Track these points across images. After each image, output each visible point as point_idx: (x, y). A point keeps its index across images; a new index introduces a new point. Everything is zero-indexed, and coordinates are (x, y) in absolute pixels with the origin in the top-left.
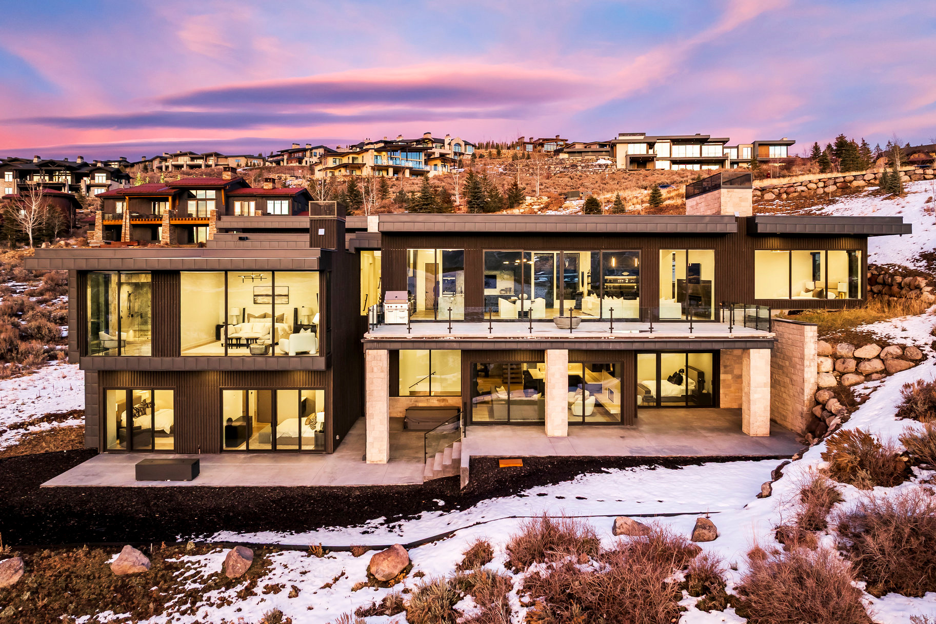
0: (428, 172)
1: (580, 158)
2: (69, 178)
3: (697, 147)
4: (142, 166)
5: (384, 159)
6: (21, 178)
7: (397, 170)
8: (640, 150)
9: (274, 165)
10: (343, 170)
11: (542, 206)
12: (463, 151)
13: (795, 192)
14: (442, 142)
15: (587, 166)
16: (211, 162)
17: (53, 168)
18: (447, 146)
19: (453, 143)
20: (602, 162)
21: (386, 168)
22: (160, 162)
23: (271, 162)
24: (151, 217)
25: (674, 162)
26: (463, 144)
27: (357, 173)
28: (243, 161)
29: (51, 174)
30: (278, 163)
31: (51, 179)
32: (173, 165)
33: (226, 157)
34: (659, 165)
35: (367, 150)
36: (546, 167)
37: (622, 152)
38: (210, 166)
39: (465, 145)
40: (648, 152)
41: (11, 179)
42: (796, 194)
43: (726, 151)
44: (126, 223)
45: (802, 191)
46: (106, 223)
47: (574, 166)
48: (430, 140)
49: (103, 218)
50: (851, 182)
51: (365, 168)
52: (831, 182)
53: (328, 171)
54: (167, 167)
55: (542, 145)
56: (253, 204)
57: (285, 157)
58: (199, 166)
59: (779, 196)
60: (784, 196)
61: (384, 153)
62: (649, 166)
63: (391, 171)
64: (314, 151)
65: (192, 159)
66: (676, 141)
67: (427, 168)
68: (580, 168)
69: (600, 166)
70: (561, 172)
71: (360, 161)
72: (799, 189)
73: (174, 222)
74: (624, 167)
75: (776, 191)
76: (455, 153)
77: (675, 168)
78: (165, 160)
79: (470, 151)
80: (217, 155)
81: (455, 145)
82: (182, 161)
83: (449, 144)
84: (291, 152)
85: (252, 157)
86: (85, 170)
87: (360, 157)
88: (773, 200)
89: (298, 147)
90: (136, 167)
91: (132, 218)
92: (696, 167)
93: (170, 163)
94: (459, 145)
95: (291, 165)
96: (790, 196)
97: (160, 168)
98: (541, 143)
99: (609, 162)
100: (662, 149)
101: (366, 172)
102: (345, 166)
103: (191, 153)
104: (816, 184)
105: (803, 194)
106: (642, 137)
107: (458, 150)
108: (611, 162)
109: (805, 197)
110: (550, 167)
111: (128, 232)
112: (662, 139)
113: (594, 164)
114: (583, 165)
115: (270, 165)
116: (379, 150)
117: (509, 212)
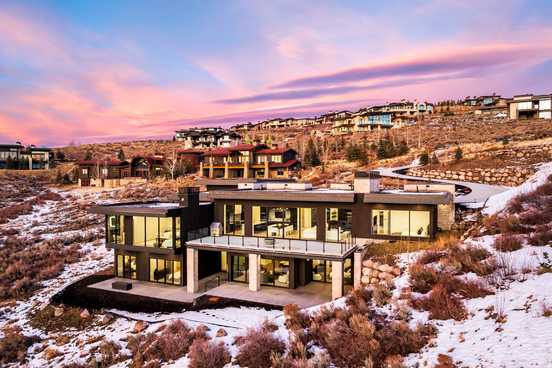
0: (393, 126)
1: (489, 113)
2: (213, 139)
4: (257, 126)
5: (366, 121)
6: (194, 140)
7: (373, 126)
8: (527, 106)
9: (319, 123)
10: (343, 128)
11: (420, 153)
12: (425, 109)
13: (535, 152)
14: (412, 104)
15: (489, 119)
16: (289, 123)
17: (206, 134)
18: (415, 107)
19: (418, 105)
20: (500, 115)
21: (366, 126)
22: (265, 124)
23: (318, 122)
24: (222, 165)
26: (425, 105)
27: (351, 129)
28: (304, 122)
29: (206, 137)
30: (321, 122)
31: (206, 140)
32: (271, 126)
33: (297, 120)
34: (541, 115)
35: (355, 116)
36: (463, 120)
37: (513, 108)
38: (288, 125)
39: (426, 105)
40: (533, 107)
41: (190, 140)
42: (535, 154)
44: (211, 167)
46: (204, 168)
47: (481, 119)
48: (404, 104)
49: (203, 165)
51: (355, 126)
53: (336, 129)
54: (268, 127)
55: (482, 100)
56: (266, 157)
57: (324, 119)
58: (283, 126)
59: (525, 155)
60: (528, 155)
61: (366, 117)
62: (535, 116)
63: (369, 127)
64: (339, 114)
65: (280, 122)
67: (393, 124)
68: (484, 120)
69: (498, 118)
70: (472, 123)
71: (352, 123)
72: (537, 150)
73: (230, 168)
74: (515, 118)
75: (524, 151)
76: (420, 111)
78: (267, 123)
79: (430, 108)
80: (292, 119)
81: (420, 106)
82: (276, 123)
83: (416, 106)
84: (328, 116)
85: (309, 119)
86: (220, 135)
87: (352, 120)
88: (521, 157)
89: (331, 113)
90: (255, 127)
91: (214, 165)
93: (270, 124)
94: (423, 105)
95: (327, 123)
96: (531, 155)
97: (265, 127)
98: (479, 100)
99: (505, 115)
100: (545, 104)
101: (356, 128)
102: (344, 126)
103: (279, 119)
104: (548, 147)
105: (539, 154)
106: (530, 98)
107: (422, 109)
109: (539, 156)
110: (465, 121)
111: (212, 172)
112: (545, 97)
113: (494, 117)
114: (487, 118)
115: (317, 124)
116: (362, 116)
117: (399, 158)
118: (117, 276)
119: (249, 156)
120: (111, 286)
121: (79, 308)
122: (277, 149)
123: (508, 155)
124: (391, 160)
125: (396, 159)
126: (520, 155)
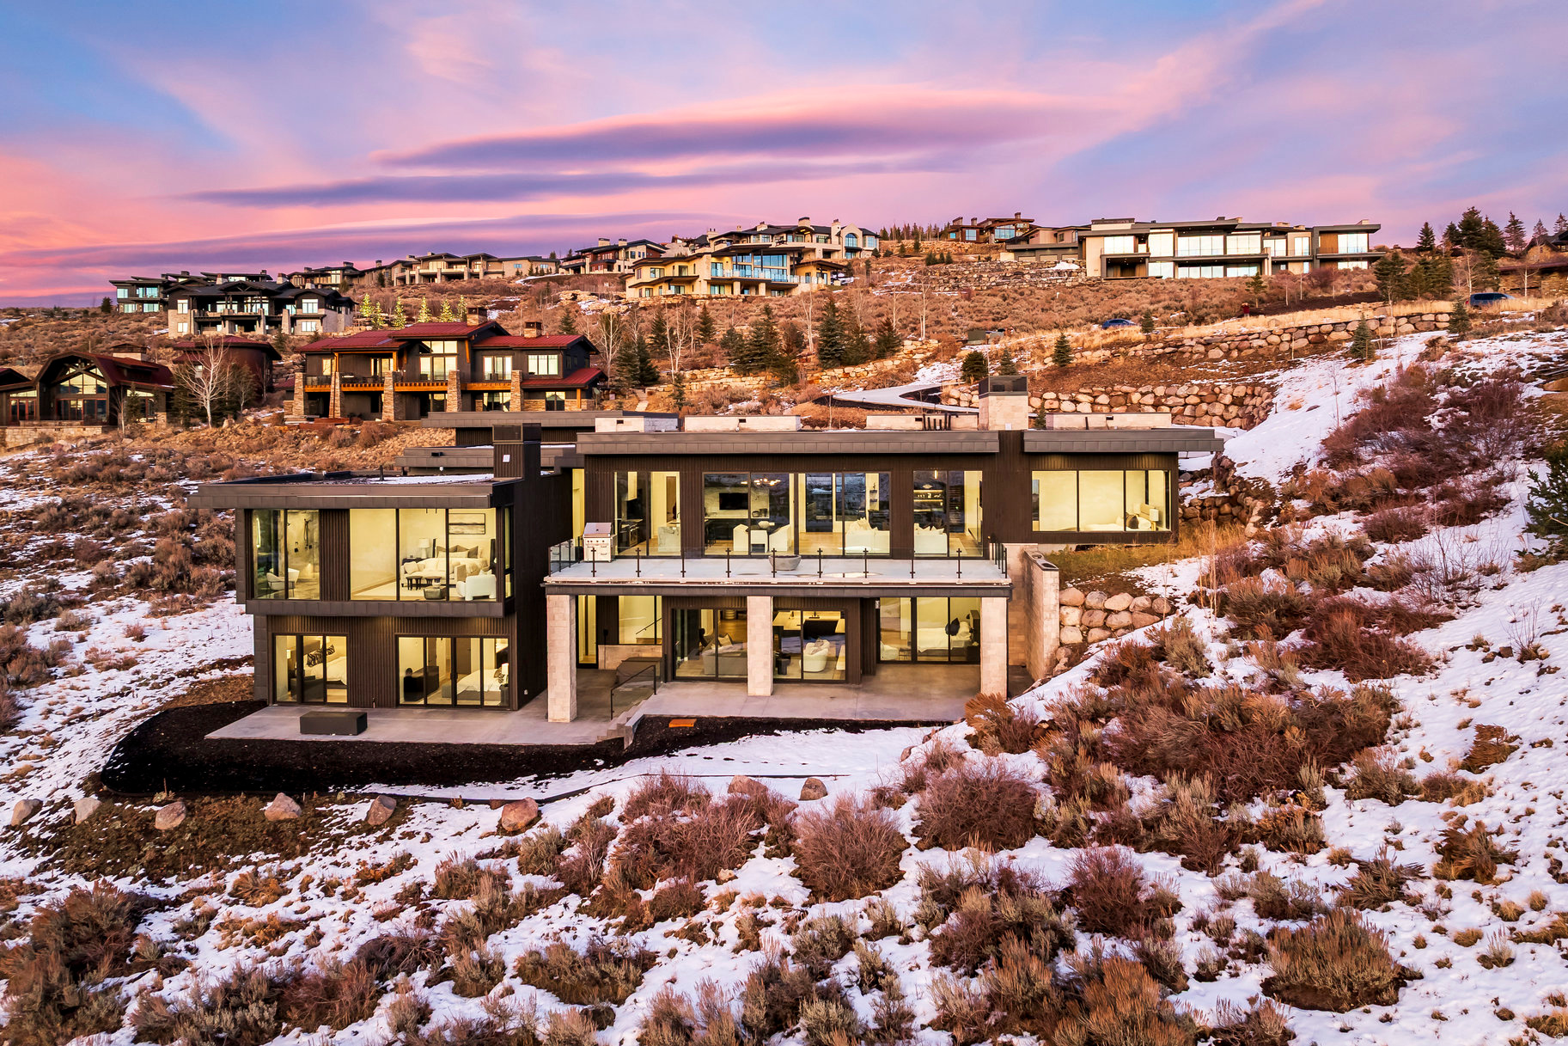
0: (795, 286)
1: (1033, 259)
2: (266, 307)
3: (1219, 239)
4: (375, 275)
5: (727, 269)
6: (199, 308)
7: (748, 284)
8: (1123, 246)
9: (571, 272)
10: (665, 286)
11: (928, 354)
12: (860, 246)
13: (1251, 347)
14: (827, 231)
15: (1039, 275)
16: (478, 268)
17: (243, 293)
18: (835, 239)
19: (844, 234)
20: (1062, 266)
21: (729, 282)
22: (403, 270)
23: (567, 269)
24: (370, 381)
25: (1181, 263)
26: (859, 234)
27: (686, 290)
28: (525, 267)
29: (241, 301)
30: (577, 269)
31: (241, 309)
32: (421, 275)
33: (500, 261)
34: (1154, 269)
35: (699, 256)
36: (975, 276)
37: (1093, 249)
38: (476, 275)
39: (863, 235)
40: (1136, 249)
41: (186, 310)
42: (1251, 351)
43: (1267, 243)
44: (335, 389)
45: (1260, 347)
46: (309, 389)
47: (1018, 274)
48: (807, 229)
49: (305, 383)
50: (1329, 333)
51: (697, 282)
52: (1302, 333)
53: (644, 288)
54: (412, 278)
55: (991, 229)
56: (509, 360)
57: (588, 260)
58: (460, 276)
59: (1227, 354)
60: (1235, 354)
61: (727, 259)
62: (1139, 272)
63: (737, 285)
64: (630, 250)
65: (450, 265)
66: (1183, 231)
67: (795, 280)
68: (1027, 277)
69: (1059, 273)
70: (998, 284)
71: (690, 272)
72: (1256, 343)
73: (400, 389)
74: (1098, 274)
75: (1225, 345)
76: (850, 250)
77: (1183, 273)
78: (409, 266)
79: (872, 244)
80: (488, 258)
81: (848, 236)
82: (436, 267)
83: (839, 235)
84: (596, 253)
85: (539, 260)
86: (288, 295)
87: (690, 265)
88: (1220, 360)
89: (607, 244)
90: (367, 276)
91: (344, 382)
92: (1218, 271)
93: (418, 270)
94: (854, 235)
95: (597, 272)
96: (1243, 354)
97: (403, 279)
98: (984, 229)
99: (1075, 267)
100: (1160, 244)
101: (701, 289)
102: (669, 281)
103: (448, 256)
104: (1280, 336)
105: (1261, 351)
106: (1128, 226)
107: (852, 243)
108: (1078, 267)
109: (1262, 356)
110: (980, 277)
111: (338, 403)
112: (1162, 227)
113: (1051, 270)
114: (1033, 272)
115: (566, 273)
116: (719, 255)
117: (878, 364)
118: (275, 701)
119: (459, 355)
120: (298, 726)
121: (243, 796)
122: (540, 336)
123: (1187, 355)
124: (858, 369)
125: (871, 367)
126: (1215, 353)
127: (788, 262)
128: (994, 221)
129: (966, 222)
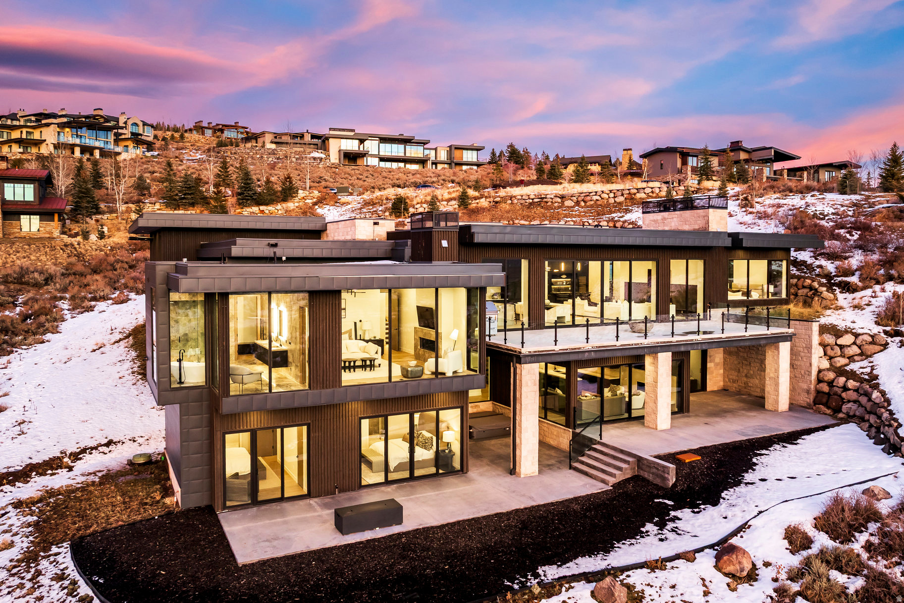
0: (119, 154)
1: (290, 149)
3: (402, 147)
5: (68, 137)
7: (85, 150)
12: (141, 132)
13: (591, 200)
14: (116, 120)
15: (302, 159)
19: (129, 123)
20: (315, 155)
21: (71, 147)
25: (382, 159)
26: (141, 124)
27: (34, 150)
34: (369, 161)
36: (258, 156)
39: (143, 125)
40: (359, 148)
42: (592, 202)
43: (427, 152)
45: (597, 200)
48: (102, 117)
50: (635, 194)
51: (44, 145)
52: (620, 193)
55: (222, 131)
59: (577, 203)
60: (583, 204)
62: (359, 162)
63: (77, 150)
66: (384, 140)
67: (118, 149)
69: (315, 159)
71: (37, 137)
72: (595, 198)
74: (337, 161)
75: (575, 199)
76: (133, 134)
77: (382, 164)
79: (149, 132)
81: (132, 125)
83: (125, 123)
87: (37, 132)
88: (573, 207)
92: (402, 165)
94: (136, 124)
96: (588, 204)
98: (217, 130)
99: (323, 156)
100: (371, 146)
101: (46, 150)
104: (608, 194)
105: (599, 203)
106: (354, 134)
107: (135, 130)
108: (325, 156)
112: (372, 136)
113: (308, 156)
114: (297, 156)
116: (62, 126)
122: (8, 168)
123: (549, 204)
125: (279, 207)
126: (568, 203)
127: (111, 137)
128: (223, 126)
129: (205, 124)
